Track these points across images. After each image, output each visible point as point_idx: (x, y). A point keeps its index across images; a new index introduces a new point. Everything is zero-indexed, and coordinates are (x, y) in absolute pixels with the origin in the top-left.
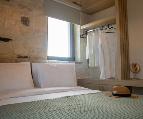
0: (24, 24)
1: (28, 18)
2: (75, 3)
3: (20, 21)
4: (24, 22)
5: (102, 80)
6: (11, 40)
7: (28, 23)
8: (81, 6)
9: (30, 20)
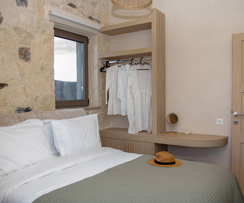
0: (23, 59)
1: (28, 49)
2: (91, 18)
3: (18, 54)
4: (23, 56)
5: (131, 135)
6: (7, 85)
7: (28, 56)
8: (99, 22)
9: (31, 51)
